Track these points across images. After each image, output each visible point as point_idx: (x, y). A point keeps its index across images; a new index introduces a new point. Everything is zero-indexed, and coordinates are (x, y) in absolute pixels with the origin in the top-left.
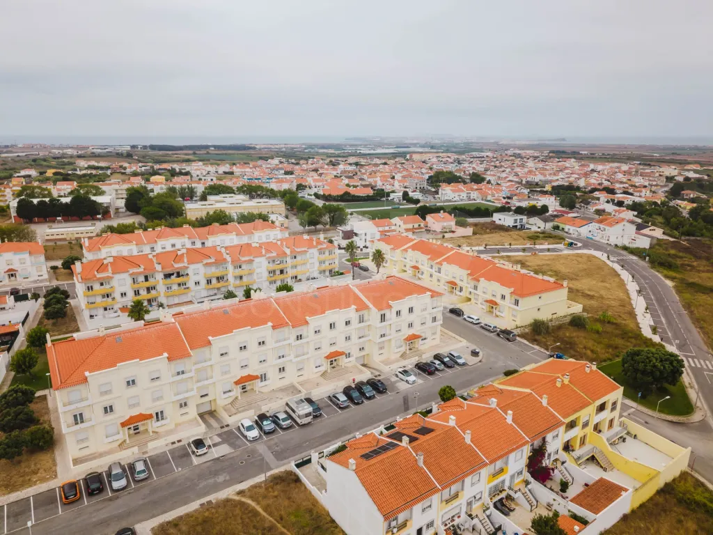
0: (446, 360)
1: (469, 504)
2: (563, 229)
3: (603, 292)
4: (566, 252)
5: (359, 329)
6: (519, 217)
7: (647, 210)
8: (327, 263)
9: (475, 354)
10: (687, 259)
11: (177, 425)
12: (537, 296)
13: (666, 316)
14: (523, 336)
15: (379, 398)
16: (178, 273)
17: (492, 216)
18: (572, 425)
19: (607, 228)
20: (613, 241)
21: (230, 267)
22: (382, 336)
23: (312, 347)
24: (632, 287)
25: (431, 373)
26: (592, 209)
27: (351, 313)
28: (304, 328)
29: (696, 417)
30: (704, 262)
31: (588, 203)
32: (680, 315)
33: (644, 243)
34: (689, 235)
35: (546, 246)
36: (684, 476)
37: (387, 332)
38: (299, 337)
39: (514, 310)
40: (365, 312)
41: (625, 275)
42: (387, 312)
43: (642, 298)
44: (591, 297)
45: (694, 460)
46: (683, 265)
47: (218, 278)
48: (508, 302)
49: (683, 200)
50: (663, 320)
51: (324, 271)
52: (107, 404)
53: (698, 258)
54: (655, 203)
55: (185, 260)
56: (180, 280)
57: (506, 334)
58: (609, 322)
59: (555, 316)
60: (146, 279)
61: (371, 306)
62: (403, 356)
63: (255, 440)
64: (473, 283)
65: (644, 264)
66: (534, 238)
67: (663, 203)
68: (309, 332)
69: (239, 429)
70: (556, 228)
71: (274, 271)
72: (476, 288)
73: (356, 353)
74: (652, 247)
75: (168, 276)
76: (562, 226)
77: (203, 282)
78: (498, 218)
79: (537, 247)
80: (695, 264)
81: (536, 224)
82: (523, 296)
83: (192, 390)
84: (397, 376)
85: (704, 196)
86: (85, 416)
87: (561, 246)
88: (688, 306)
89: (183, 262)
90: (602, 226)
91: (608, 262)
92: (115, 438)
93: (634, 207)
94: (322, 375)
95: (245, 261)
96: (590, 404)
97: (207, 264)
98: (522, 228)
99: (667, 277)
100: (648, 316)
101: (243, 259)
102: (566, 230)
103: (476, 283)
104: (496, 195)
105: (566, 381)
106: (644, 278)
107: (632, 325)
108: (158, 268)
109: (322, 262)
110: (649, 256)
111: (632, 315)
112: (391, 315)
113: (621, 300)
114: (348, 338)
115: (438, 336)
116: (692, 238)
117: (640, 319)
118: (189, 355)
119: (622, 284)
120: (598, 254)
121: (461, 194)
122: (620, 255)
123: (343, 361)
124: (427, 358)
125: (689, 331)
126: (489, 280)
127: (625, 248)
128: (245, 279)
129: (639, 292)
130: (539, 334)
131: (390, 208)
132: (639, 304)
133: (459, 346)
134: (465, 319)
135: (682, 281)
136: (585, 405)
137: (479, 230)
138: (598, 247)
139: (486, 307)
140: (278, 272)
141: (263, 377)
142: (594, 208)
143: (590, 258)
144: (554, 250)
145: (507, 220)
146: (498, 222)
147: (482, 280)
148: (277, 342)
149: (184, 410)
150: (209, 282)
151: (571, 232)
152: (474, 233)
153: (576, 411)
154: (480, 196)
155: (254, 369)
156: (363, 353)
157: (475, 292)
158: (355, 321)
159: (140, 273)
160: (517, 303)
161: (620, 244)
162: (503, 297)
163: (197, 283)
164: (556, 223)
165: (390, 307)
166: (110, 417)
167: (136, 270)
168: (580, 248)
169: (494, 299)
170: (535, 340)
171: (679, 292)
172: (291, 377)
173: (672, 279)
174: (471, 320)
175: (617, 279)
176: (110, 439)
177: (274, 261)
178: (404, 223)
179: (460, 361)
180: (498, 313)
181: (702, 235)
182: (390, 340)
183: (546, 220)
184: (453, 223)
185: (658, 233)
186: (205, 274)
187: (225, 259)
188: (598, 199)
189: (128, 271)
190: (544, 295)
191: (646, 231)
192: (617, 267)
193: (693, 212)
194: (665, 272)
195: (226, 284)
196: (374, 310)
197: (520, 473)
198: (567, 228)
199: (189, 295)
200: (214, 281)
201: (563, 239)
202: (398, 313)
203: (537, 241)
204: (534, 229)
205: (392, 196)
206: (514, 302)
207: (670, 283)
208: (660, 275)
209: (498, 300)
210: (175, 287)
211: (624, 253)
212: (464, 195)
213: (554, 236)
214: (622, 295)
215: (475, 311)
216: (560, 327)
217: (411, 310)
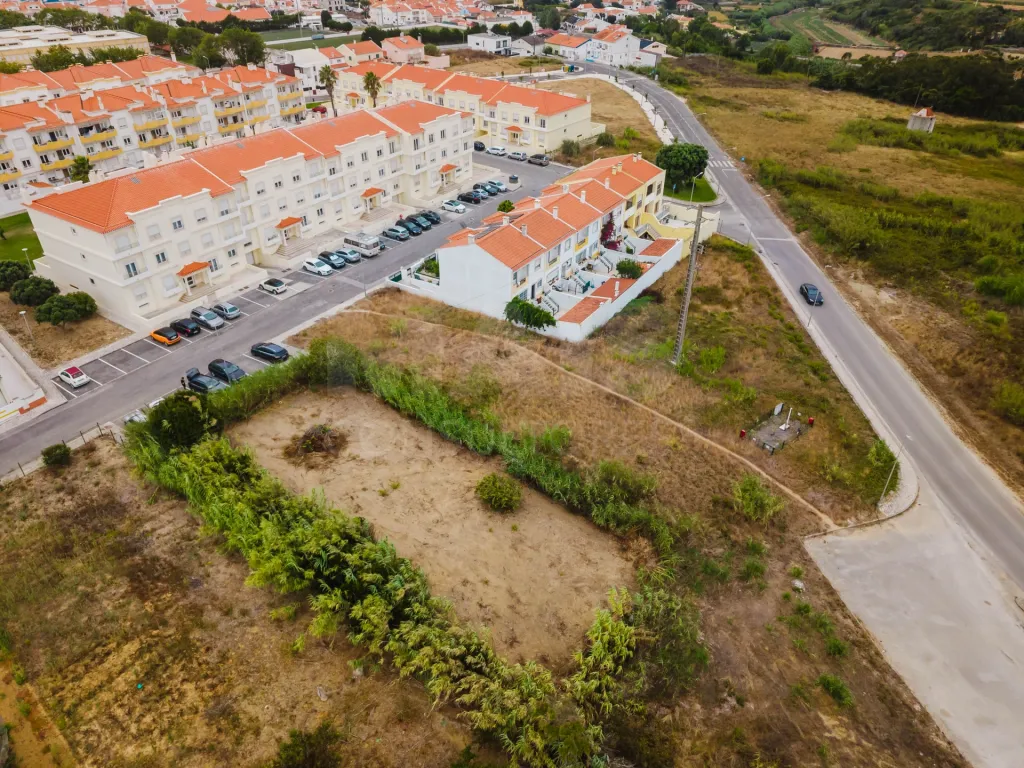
0: (488, 188)
1: (564, 268)
2: (557, 52)
3: (619, 114)
4: (570, 78)
5: (391, 160)
6: (502, 38)
7: (643, 27)
8: (290, 105)
9: (514, 180)
10: (695, 77)
11: (232, 276)
12: (563, 114)
13: (682, 129)
14: (556, 159)
15: (434, 228)
16: (98, 126)
17: (466, 41)
18: (629, 204)
19: (609, 44)
20: (617, 62)
21: (168, 115)
22: (418, 167)
23: (347, 184)
24: (647, 107)
25: (477, 201)
26: (580, 28)
27: (380, 140)
28: (336, 159)
29: (719, 201)
30: (711, 79)
31: (574, 21)
32: (697, 129)
33: (649, 60)
34: (693, 51)
35: (544, 74)
36: (714, 235)
37: (422, 163)
38: (332, 171)
39: (539, 132)
40: (394, 139)
41: (638, 97)
42: (419, 136)
43: (658, 116)
44: (610, 120)
45: (721, 226)
46: (692, 83)
47: (153, 132)
48: (534, 125)
49: (680, 13)
50: (681, 133)
51: (289, 117)
52: (159, 251)
53: (705, 74)
54: (650, 17)
55: (101, 106)
56: (104, 136)
57: (538, 160)
58: (634, 139)
59: (580, 139)
60: (53, 137)
61: (400, 130)
62: (441, 191)
63: (329, 274)
64: (488, 109)
65: (654, 84)
66: (529, 63)
67: (658, 18)
68: (340, 163)
69: (305, 268)
70: (548, 51)
71: (226, 119)
72: (492, 114)
73: (392, 192)
74: (658, 65)
75: (84, 131)
76: (554, 48)
77: (135, 139)
78: (474, 42)
79: (535, 75)
80: (703, 80)
81: (522, 48)
82: (549, 113)
83: (241, 232)
84: (443, 208)
85: (701, 8)
86: (139, 267)
87: (560, 72)
88: (702, 119)
89: (98, 108)
90: (603, 43)
91: (617, 85)
92: (175, 290)
93: (630, 22)
94: (362, 218)
95: (185, 104)
96: (641, 185)
97: (134, 110)
98: (508, 53)
99: (678, 94)
100: (667, 131)
101: (181, 101)
102: (561, 53)
103: (492, 108)
104: (454, 15)
105: (620, 169)
106: (656, 97)
107: (653, 139)
108: (68, 118)
109: (284, 104)
110: (658, 73)
111: (652, 130)
112: (424, 140)
113: (640, 119)
114: (382, 172)
115: (470, 167)
116: (696, 55)
117: (660, 134)
118: (231, 191)
119: (636, 105)
120: (604, 77)
121: (405, 14)
122: (628, 76)
123: (380, 200)
124: (467, 189)
125: (706, 139)
126: (508, 102)
127: (631, 69)
128: (189, 131)
129: (655, 111)
130: (571, 155)
131: (310, 38)
132: (657, 122)
133: (495, 175)
134: (488, 152)
135: (694, 95)
136: (638, 186)
137: (458, 59)
138: (602, 70)
139: (507, 136)
140: (230, 120)
141: (304, 220)
142: (583, 28)
143: (597, 82)
144: (554, 77)
145: (487, 43)
146: (475, 48)
147: (499, 102)
148: (312, 176)
149: (234, 260)
150: (142, 138)
151: (567, 55)
152: (452, 64)
153: (632, 191)
154: (431, 16)
155: (294, 211)
156: (398, 191)
157: (492, 120)
158: (386, 150)
159: (41, 129)
160: (543, 124)
161: (624, 65)
162: (527, 120)
163: (127, 141)
164: (547, 45)
165: (422, 131)
166: (164, 267)
167: (35, 125)
168: (582, 73)
169: (516, 124)
170: (569, 161)
171: (692, 107)
172: (331, 220)
173: (684, 95)
174: (495, 152)
175: (629, 100)
176: (171, 293)
177: (222, 103)
178: (357, 53)
179: (502, 188)
180: (523, 141)
181: (706, 51)
182: (425, 172)
183: (534, 42)
184: (421, 50)
185: (662, 49)
186: (135, 126)
187: (157, 103)
188: (585, 14)
189: (24, 127)
190: (570, 113)
191: (649, 48)
192: (628, 90)
193: (693, 27)
194: (676, 89)
195: (166, 140)
196: (406, 135)
197: (596, 246)
198: (561, 50)
199: (121, 159)
200: (149, 136)
201: (560, 63)
202: (431, 139)
203: (534, 68)
204: (523, 54)
205: (304, 21)
206: (539, 123)
207: (682, 100)
208: (671, 93)
209: (521, 124)
210: (98, 148)
211: (631, 73)
212: (410, 16)
213: (549, 59)
214: (639, 115)
215: (496, 142)
216: (588, 148)
217: (443, 134)
